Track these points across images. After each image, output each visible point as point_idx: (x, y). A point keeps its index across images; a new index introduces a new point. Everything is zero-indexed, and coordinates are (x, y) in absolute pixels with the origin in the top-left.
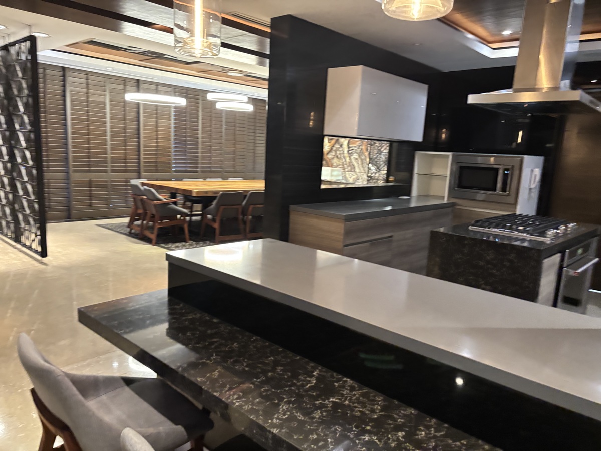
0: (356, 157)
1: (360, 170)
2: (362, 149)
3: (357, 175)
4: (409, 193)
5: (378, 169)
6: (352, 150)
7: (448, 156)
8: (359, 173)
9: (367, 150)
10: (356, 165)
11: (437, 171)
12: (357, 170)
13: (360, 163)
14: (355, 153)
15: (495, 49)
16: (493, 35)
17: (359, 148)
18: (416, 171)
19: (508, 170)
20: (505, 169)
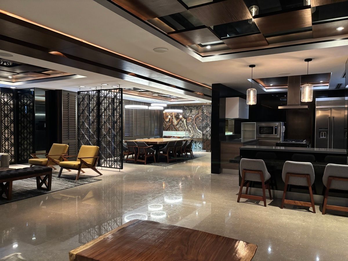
0: (191, 126)
4: (240, 137)
6: (188, 123)
7: (255, 123)
10: (191, 130)
16: (266, 85)
17: (191, 123)
18: (242, 129)
19: (276, 127)
20: (275, 127)
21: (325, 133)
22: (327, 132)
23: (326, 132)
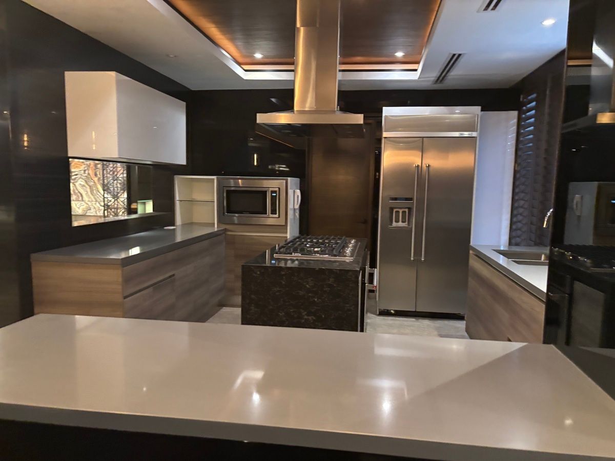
0: (83, 183)
1: (90, 198)
2: (89, 174)
3: (87, 204)
4: (173, 223)
5: (116, 197)
6: (76, 175)
7: (214, 179)
8: (89, 201)
9: (96, 175)
10: (84, 194)
11: (198, 196)
12: (85, 198)
13: (89, 190)
14: (80, 178)
15: (246, 71)
16: (244, 56)
17: (85, 173)
18: (177, 197)
19: (275, 192)
20: (273, 192)
21: (404, 212)
22: (410, 209)
23: (407, 210)
